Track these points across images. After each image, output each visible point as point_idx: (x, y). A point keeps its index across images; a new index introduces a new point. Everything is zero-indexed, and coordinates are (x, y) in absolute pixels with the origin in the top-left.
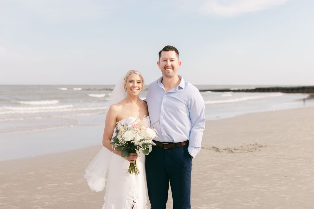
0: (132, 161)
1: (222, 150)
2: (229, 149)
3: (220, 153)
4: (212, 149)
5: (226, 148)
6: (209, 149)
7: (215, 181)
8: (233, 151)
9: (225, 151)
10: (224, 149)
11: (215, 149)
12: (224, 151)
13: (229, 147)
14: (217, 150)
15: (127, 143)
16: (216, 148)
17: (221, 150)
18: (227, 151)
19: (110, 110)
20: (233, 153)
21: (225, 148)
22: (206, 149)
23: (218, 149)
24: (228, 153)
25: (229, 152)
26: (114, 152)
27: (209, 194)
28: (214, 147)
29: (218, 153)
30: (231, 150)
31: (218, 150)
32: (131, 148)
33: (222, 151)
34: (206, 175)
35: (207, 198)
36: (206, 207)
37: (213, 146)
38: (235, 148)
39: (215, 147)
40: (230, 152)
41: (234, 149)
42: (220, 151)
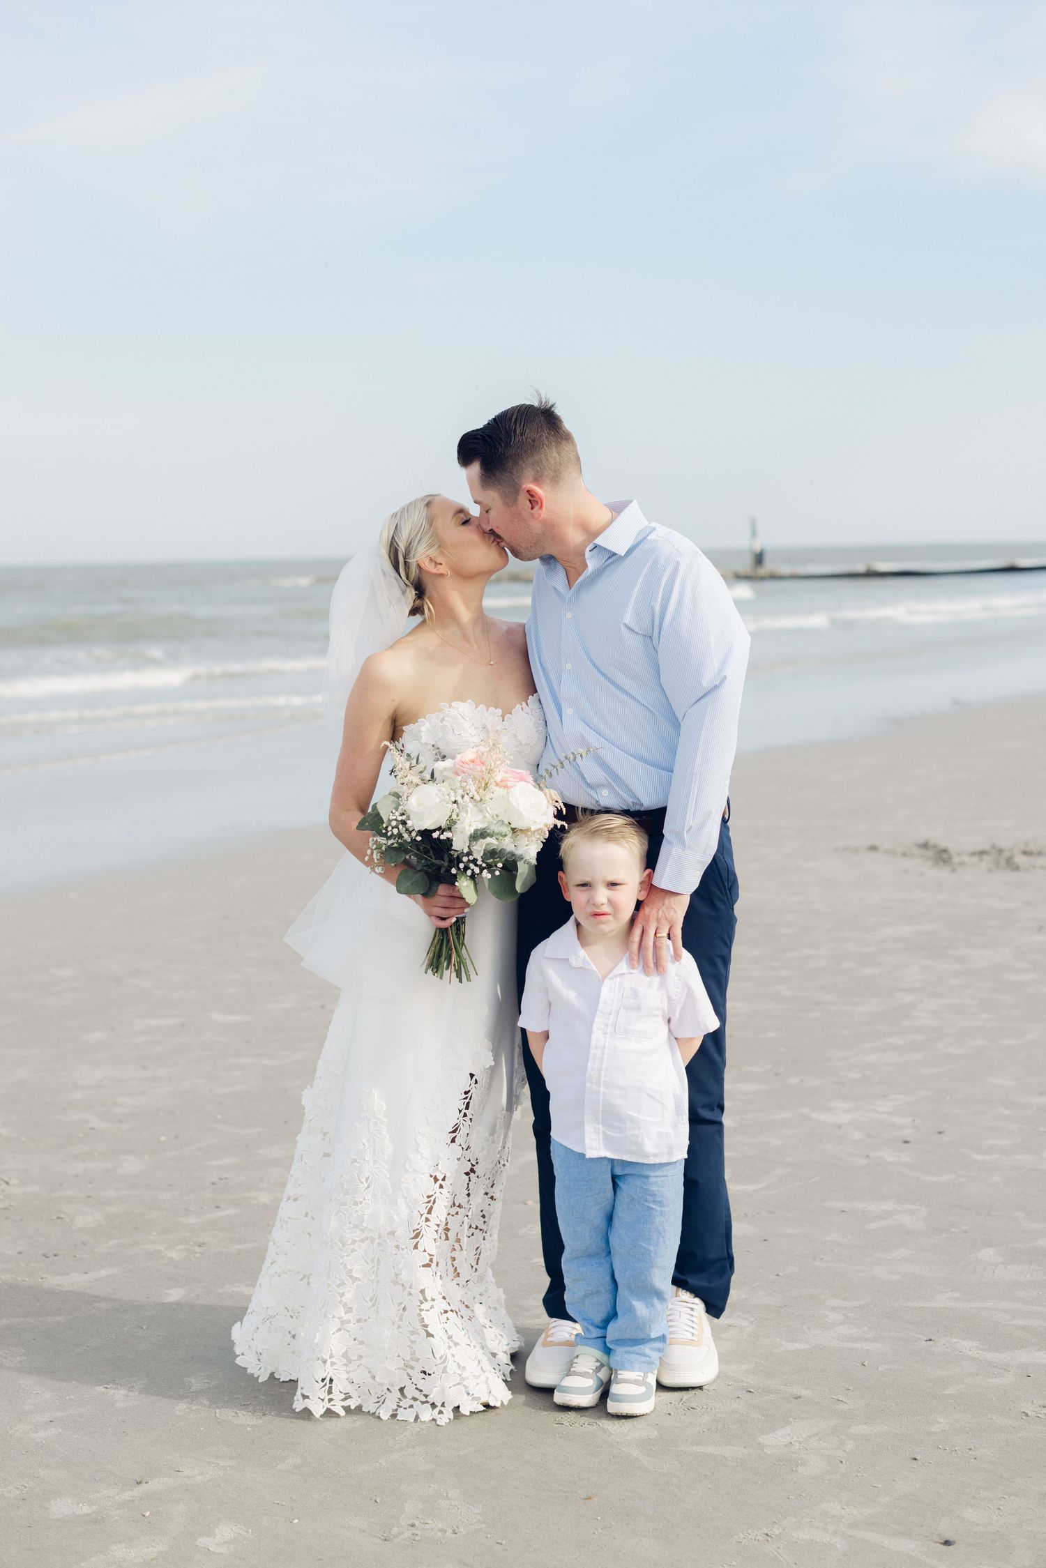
0: (443, 919)
1: (966, 858)
2: (1001, 851)
3: (954, 871)
4: (916, 851)
5: (986, 847)
6: (904, 855)
7: (909, 998)
8: (1020, 859)
9: (981, 860)
10: (974, 854)
11: (930, 853)
12: (975, 859)
13: (1002, 844)
14: (942, 856)
15: (419, 838)
16: (935, 846)
17: (959, 854)
18: (987, 862)
19: (366, 682)
20: (1016, 868)
21: (978, 848)
22: (888, 852)
23: (945, 851)
24: (990, 871)
25: (998, 865)
26: (373, 869)
27: (872, 1058)
28: (925, 846)
29: (943, 874)
30: (1006, 854)
31: (945, 856)
32: (438, 862)
33: (961, 864)
34: (869, 971)
35: (857, 1076)
36: (847, 1111)
37: (921, 840)
38: (1031, 847)
39: (932, 842)
40: (1003, 863)
41: (1025, 853)
42: (956, 860)
